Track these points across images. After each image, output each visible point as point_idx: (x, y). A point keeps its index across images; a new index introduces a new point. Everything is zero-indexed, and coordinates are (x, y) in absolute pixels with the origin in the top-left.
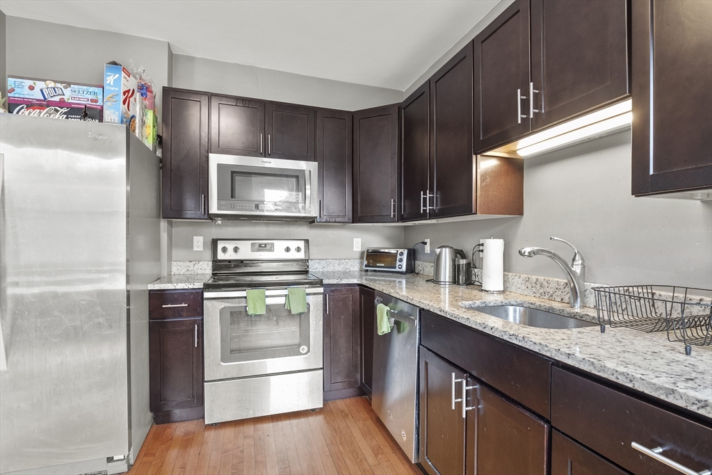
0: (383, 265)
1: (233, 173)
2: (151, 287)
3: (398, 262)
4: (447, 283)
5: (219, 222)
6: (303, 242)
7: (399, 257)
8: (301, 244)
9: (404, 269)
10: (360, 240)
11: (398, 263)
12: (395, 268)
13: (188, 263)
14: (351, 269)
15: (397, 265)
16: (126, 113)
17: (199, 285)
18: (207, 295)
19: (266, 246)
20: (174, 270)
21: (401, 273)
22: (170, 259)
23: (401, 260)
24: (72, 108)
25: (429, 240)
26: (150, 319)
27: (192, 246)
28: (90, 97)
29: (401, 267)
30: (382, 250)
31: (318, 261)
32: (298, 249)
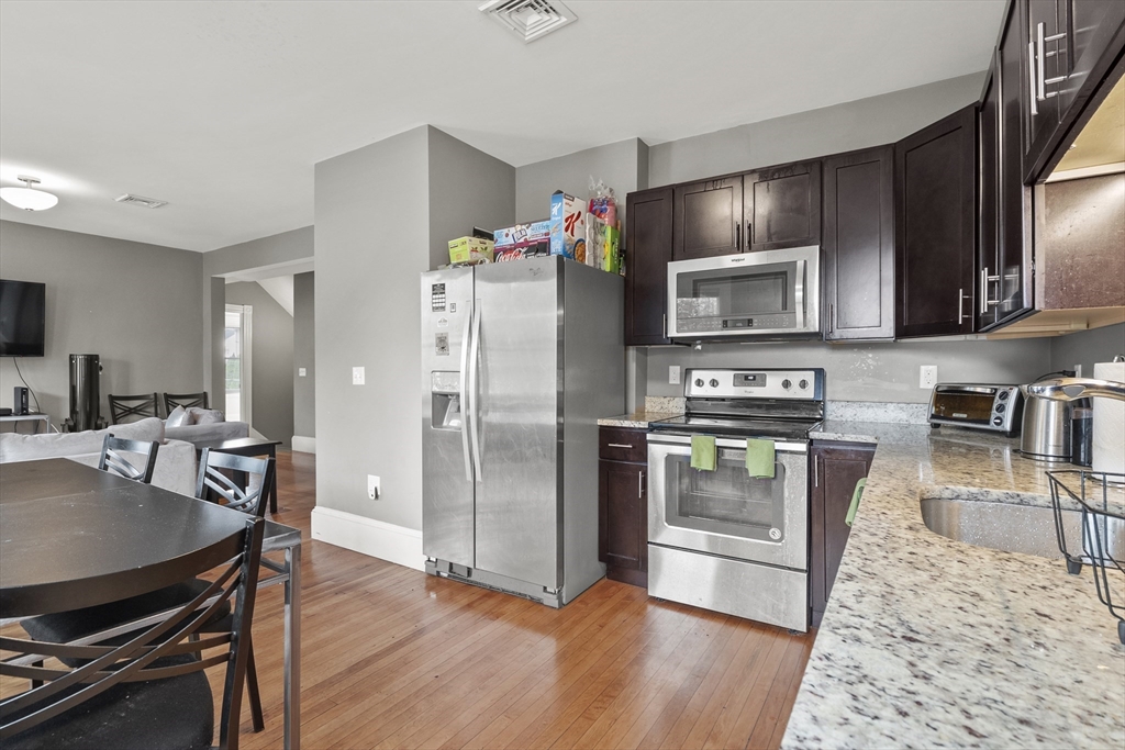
0: (965, 416)
1: (695, 282)
2: (601, 422)
3: (994, 411)
4: (1051, 459)
5: (699, 347)
6: (813, 373)
7: (997, 401)
8: (810, 377)
9: (1007, 426)
10: (933, 368)
11: (994, 413)
12: (988, 422)
13: (662, 399)
14: (912, 422)
15: (993, 417)
16: (570, 239)
17: (644, 425)
18: (649, 436)
19: (754, 379)
20: (648, 406)
21: (1003, 433)
22: (642, 392)
23: (1001, 408)
24: (530, 247)
25: (1080, 366)
26: (600, 457)
27: (667, 379)
28: (544, 231)
29: (1001, 421)
30: (968, 389)
31: (843, 404)
32: (803, 384)
